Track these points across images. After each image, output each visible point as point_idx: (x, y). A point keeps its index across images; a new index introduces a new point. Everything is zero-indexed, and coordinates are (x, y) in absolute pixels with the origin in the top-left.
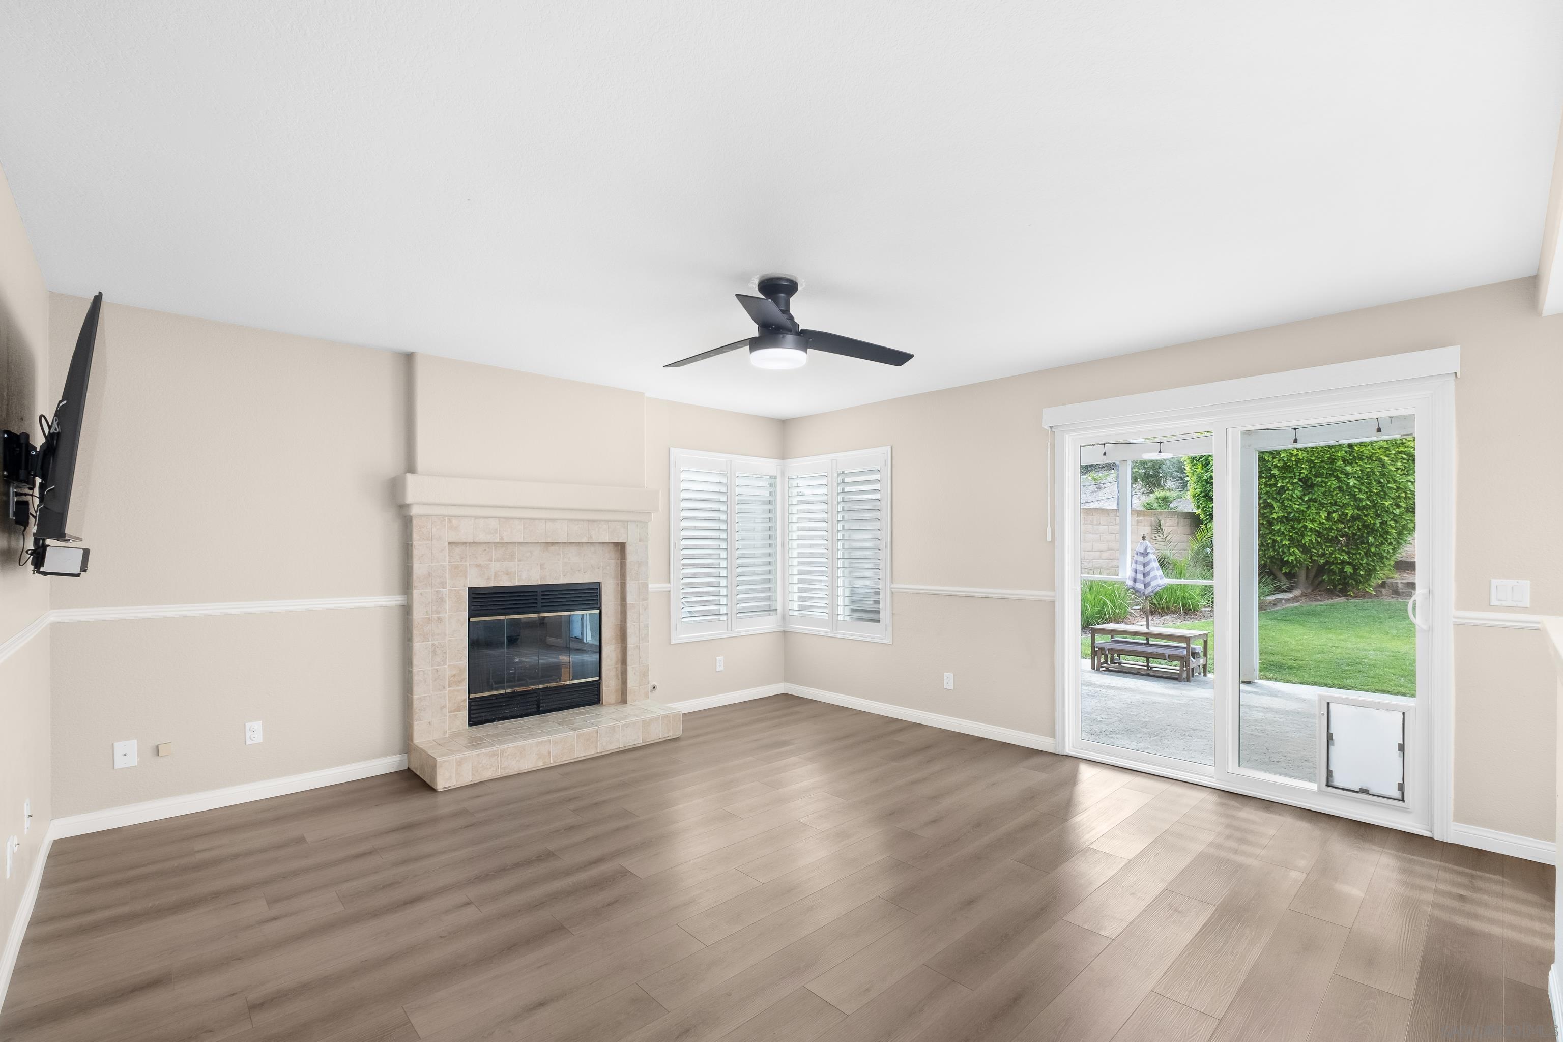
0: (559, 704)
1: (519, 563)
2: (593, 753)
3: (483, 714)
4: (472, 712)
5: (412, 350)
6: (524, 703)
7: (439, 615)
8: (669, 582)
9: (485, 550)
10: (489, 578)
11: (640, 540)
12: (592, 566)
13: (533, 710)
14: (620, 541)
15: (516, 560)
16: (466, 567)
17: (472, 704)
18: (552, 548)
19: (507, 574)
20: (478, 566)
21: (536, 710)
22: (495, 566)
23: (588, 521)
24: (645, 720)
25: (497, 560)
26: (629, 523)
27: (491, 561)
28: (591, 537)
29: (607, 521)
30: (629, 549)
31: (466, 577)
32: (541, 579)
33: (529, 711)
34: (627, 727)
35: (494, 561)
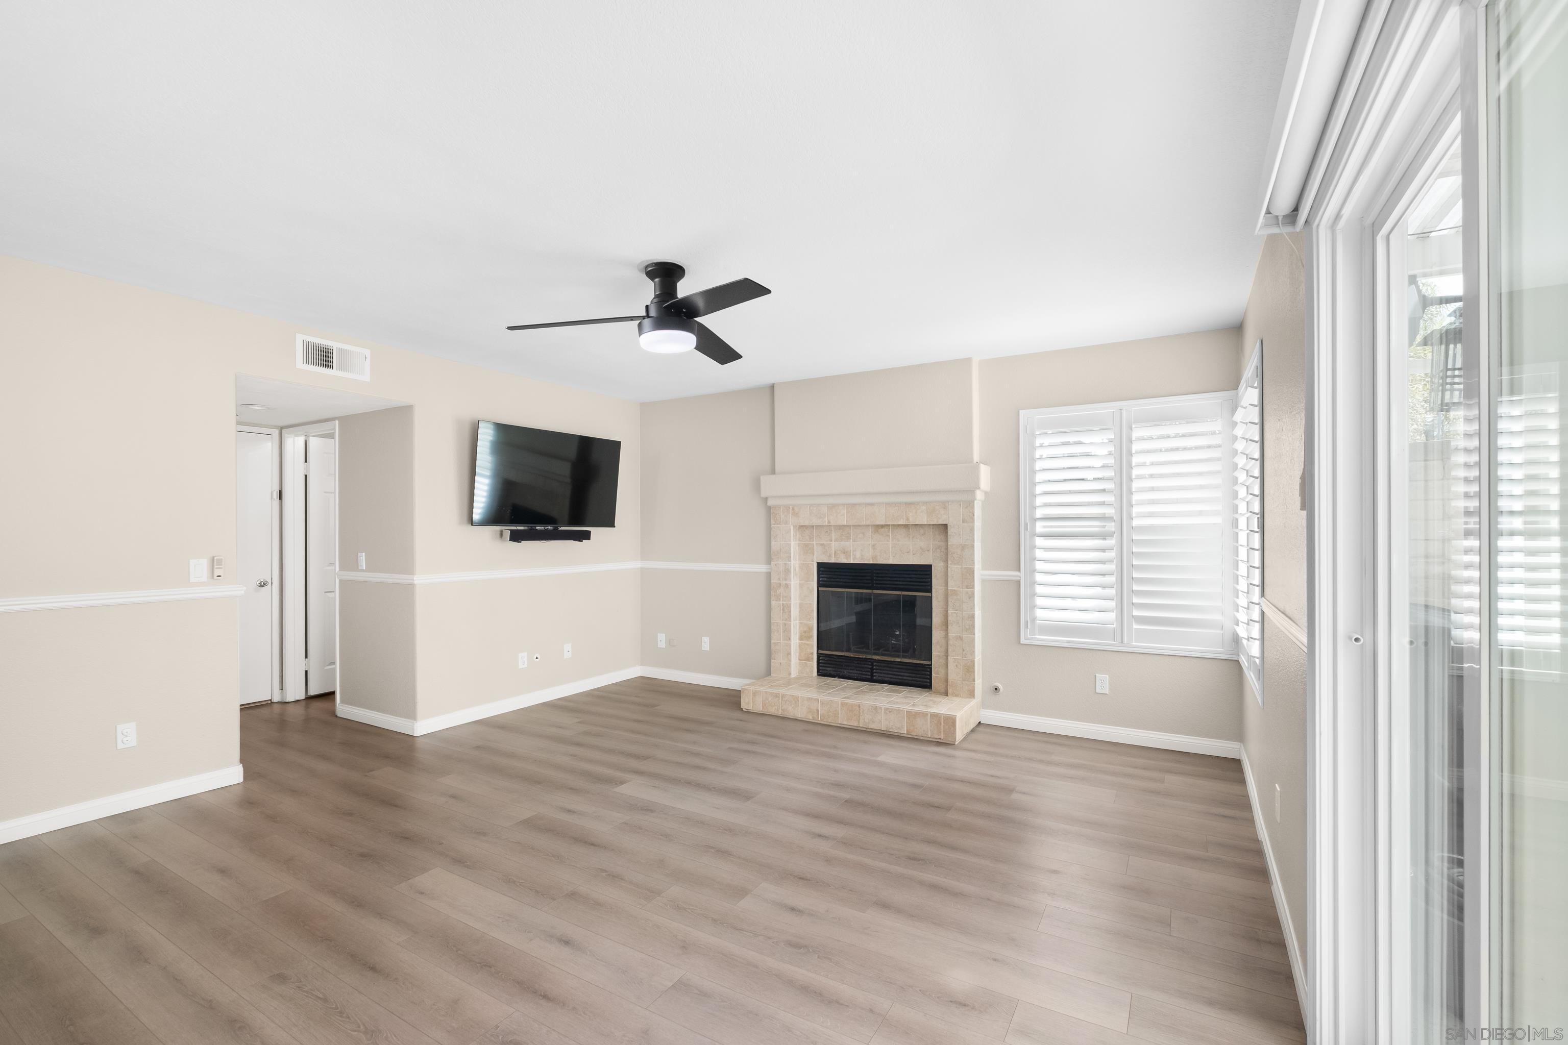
0: (891, 678)
1: (853, 543)
2: (855, 725)
3: (829, 669)
4: (820, 665)
5: (773, 382)
6: (859, 667)
7: (786, 582)
8: (1019, 570)
9: (827, 532)
10: (830, 556)
11: (963, 522)
12: (921, 548)
13: (868, 677)
14: (941, 522)
15: (851, 541)
16: (814, 545)
17: (821, 658)
18: (883, 529)
19: (844, 553)
20: (822, 545)
21: (870, 677)
22: (834, 545)
23: (906, 503)
24: (911, 712)
25: (836, 540)
26: (949, 503)
27: (831, 541)
28: (908, 519)
29: (925, 503)
30: (951, 530)
31: (814, 555)
32: (872, 558)
33: (864, 676)
34: (890, 712)
35: (834, 541)
